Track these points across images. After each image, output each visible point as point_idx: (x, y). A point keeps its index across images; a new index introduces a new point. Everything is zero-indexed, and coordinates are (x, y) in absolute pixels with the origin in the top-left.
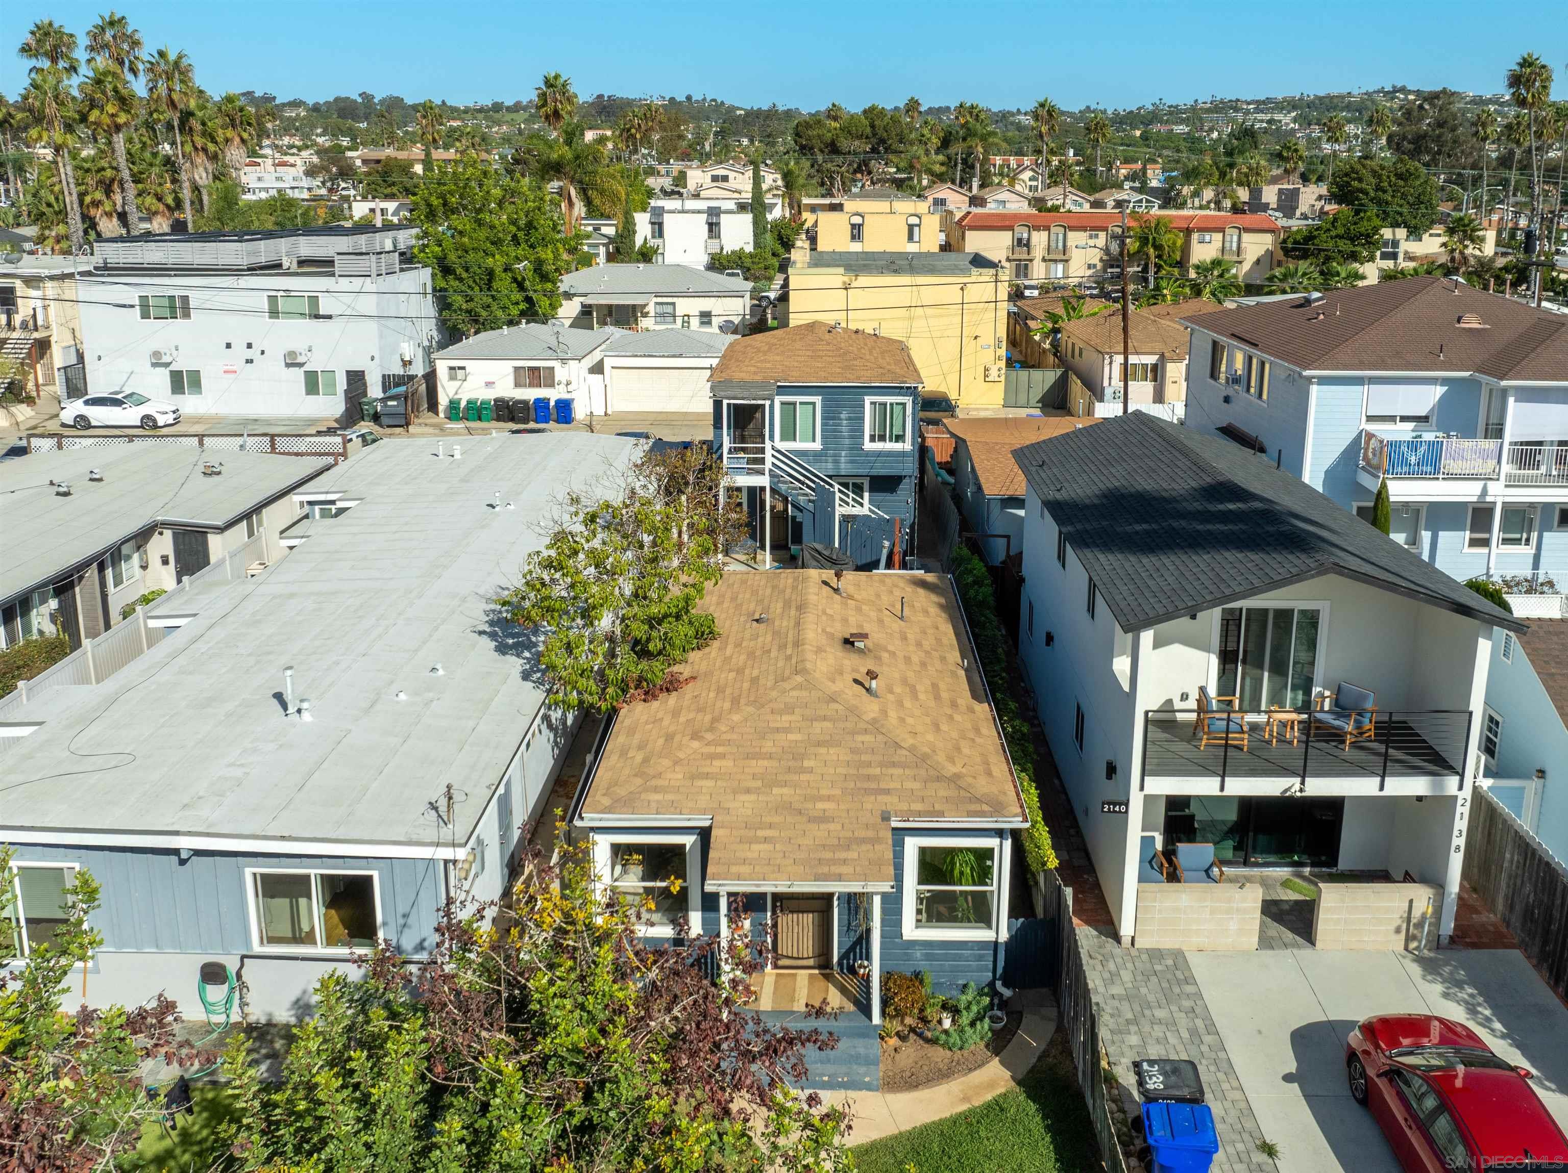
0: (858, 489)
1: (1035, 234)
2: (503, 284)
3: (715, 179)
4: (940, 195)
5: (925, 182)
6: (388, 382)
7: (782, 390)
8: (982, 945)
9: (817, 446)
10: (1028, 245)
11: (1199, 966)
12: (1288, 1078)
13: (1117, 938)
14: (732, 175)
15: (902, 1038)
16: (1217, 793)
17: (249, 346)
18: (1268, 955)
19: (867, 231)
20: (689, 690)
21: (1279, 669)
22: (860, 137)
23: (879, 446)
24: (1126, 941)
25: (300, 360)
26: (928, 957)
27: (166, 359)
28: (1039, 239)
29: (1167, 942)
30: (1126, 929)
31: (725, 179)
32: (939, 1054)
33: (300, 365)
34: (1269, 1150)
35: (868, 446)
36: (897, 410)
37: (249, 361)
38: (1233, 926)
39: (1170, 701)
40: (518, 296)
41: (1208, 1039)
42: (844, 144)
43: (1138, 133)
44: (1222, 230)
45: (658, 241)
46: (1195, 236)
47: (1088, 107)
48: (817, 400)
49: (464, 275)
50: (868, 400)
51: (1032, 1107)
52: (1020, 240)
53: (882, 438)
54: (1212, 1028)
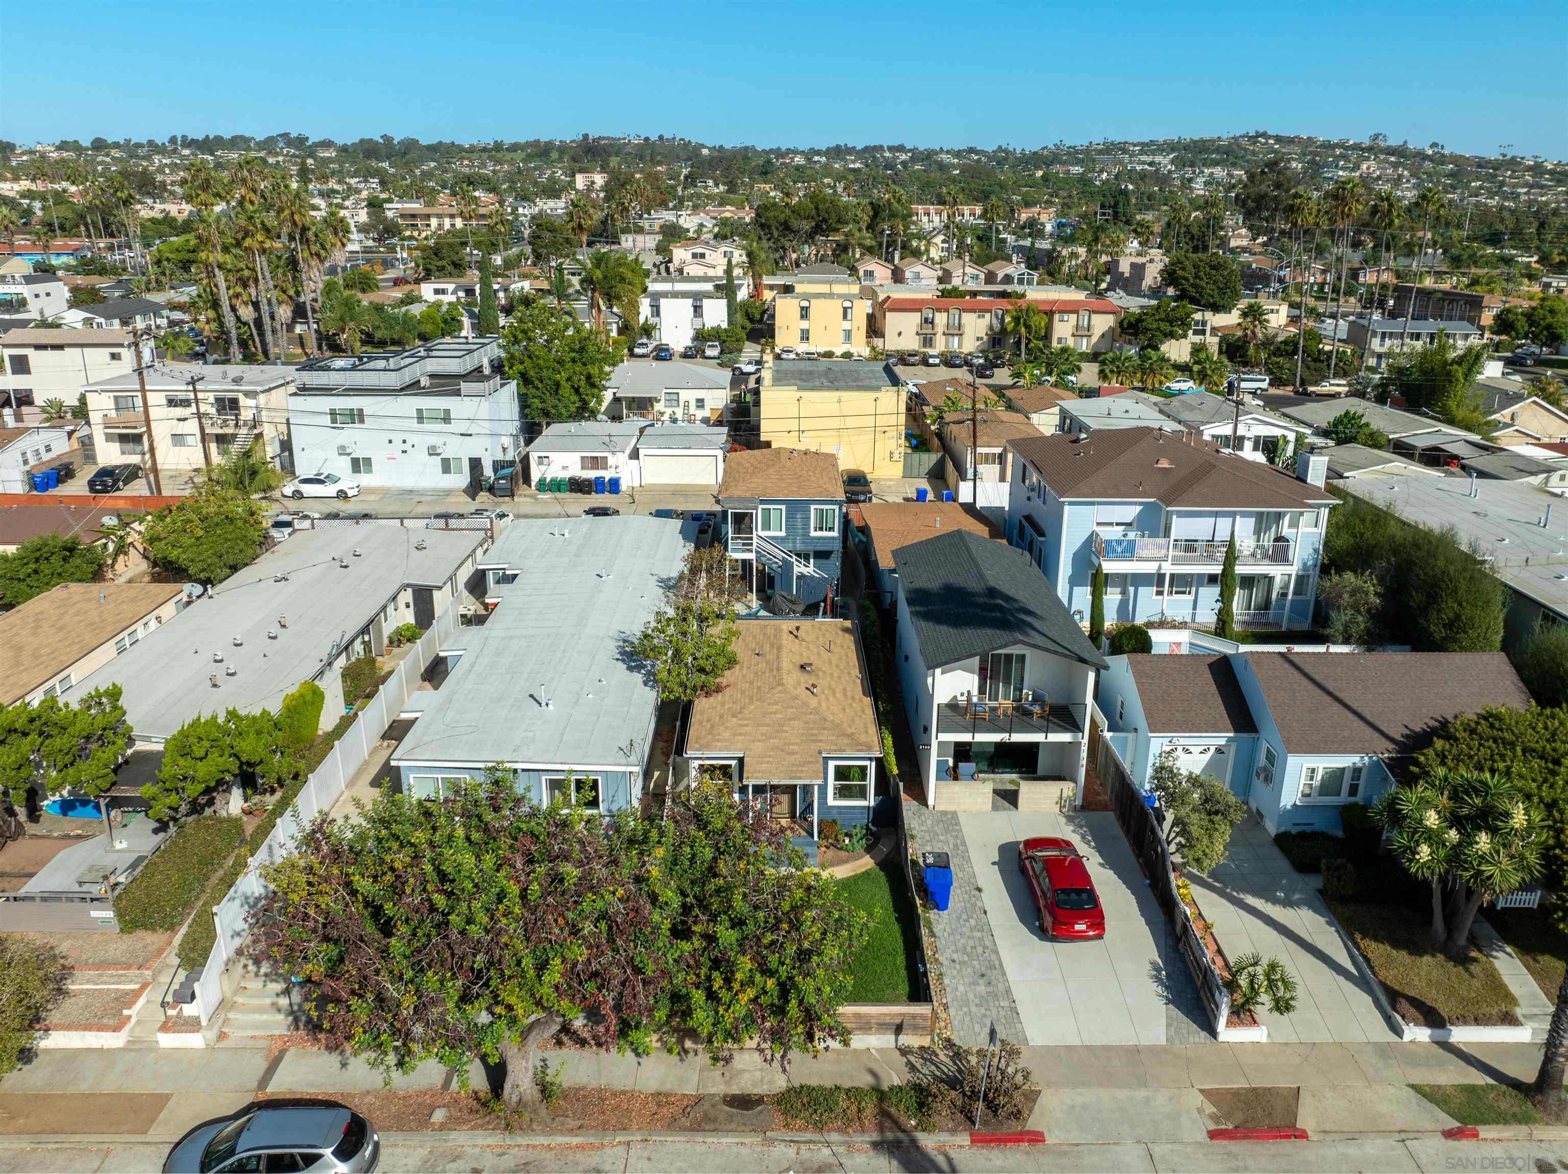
0: (807, 558)
1: (937, 315)
2: (566, 390)
3: (695, 256)
4: (869, 268)
5: (858, 256)
6: (498, 466)
7: (763, 502)
8: (863, 807)
9: (783, 534)
10: (932, 323)
11: (962, 819)
12: (994, 863)
13: (927, 806)
14: (708, 253)
15: (827, 847)
16: (970, 740)
17: (404, 442)
18: (996, 814)
19: (812, 312)
20: (726, 691)
21: (1007, 682)
22: (807, 218)
23: (819, 534)
24: (931, 807)
25: (438, 451)
26: (839, 813)
27: (348, 451)
28: (941, 319)
29: (951, 808)
30: (931, 802)
31: (703, 256)
32: (843, 854)
33: (439, 454)
34: (979, 890)
35: (813, 534)
36: (830, 512)
37: (404, 452)
38: (980, 800)
39: (955, 697)
40: (575, 398)
41: (961, 848)
42: (795, 223)
43: (1040, 174)
44: (1073, 312)
45: (656, 320)
46: (1055, 317)
47: (1000, 147)
48: (783, 507)
49: (540, 385)
50: (813, 507)
51: (882, 874)
52: (926, 320)
53: (821, 529)
54: (964, 843)
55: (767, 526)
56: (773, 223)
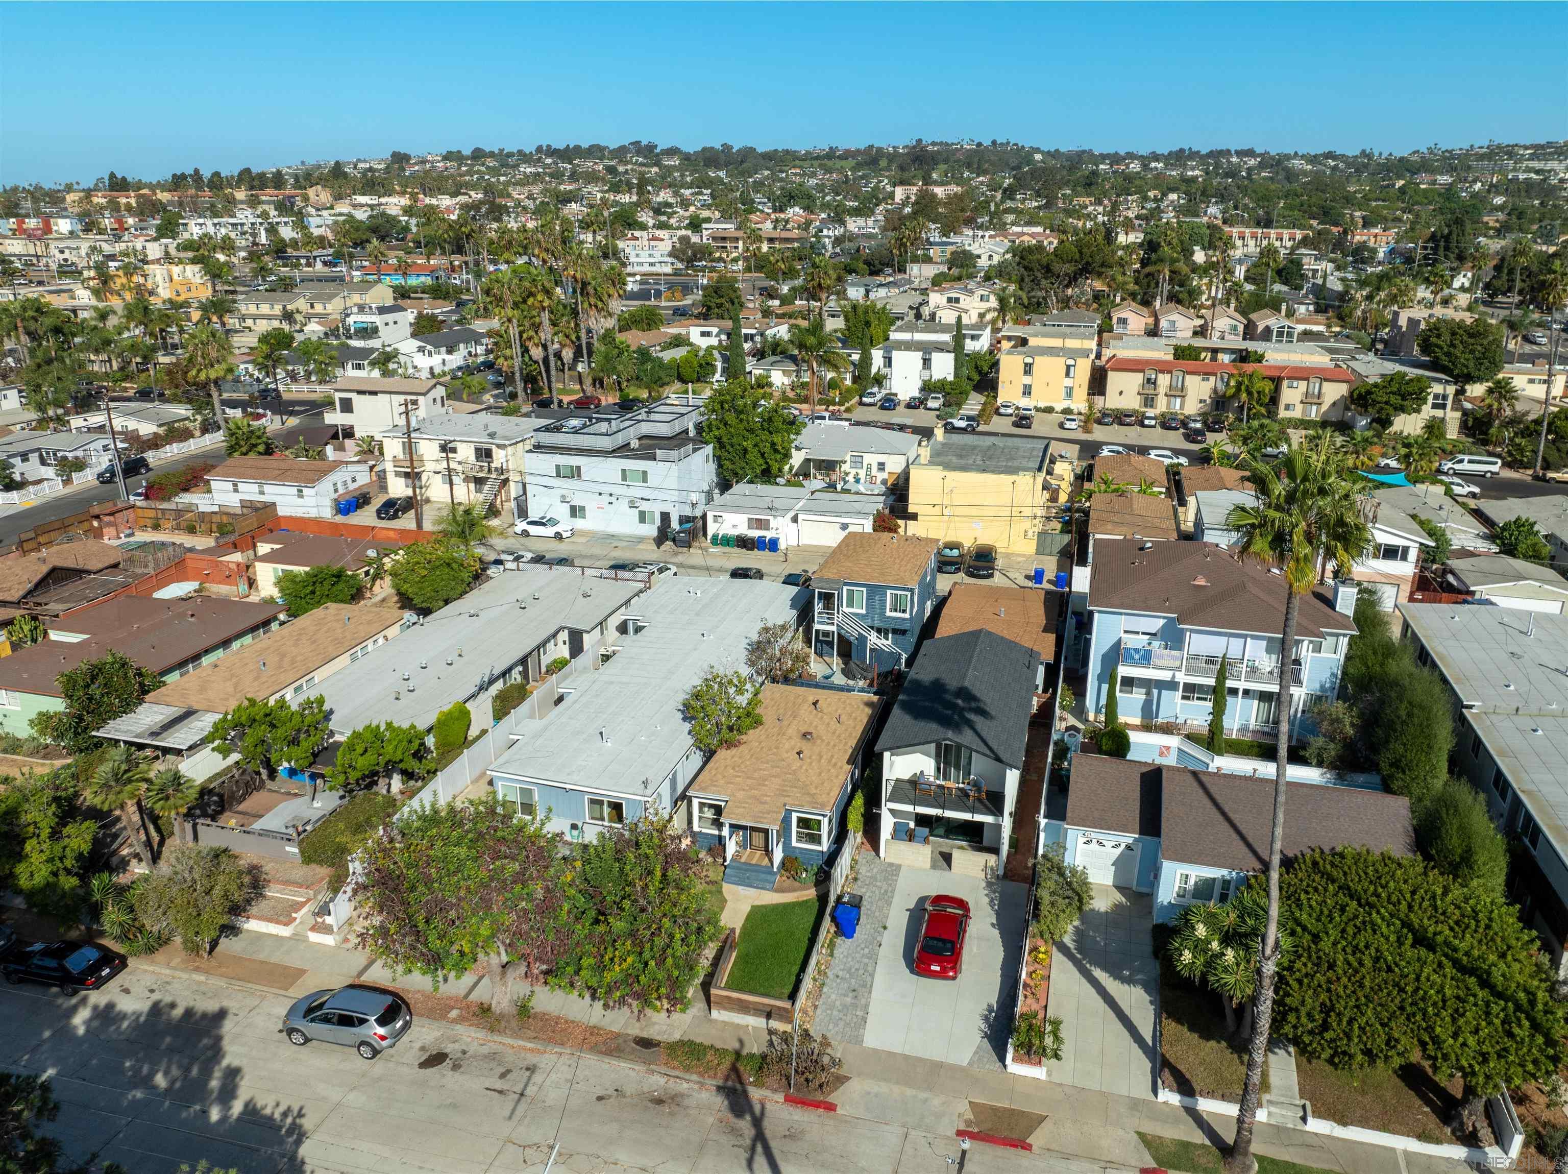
0: (886, 633)
1: (1160, 376)
2: (753, 455)
3: (950, 300)
4: (1123, 315)
5: (1118, 299)
6: (682, 520)
7: (846, 584)
9: (864, 611)
10: (1155, 383)
12: (908, 910)
14: (962, 297)
16: (911, 811)
19: (1035, 368)
20: (741, 748)
23: (894, 614)
24: (882, 859)
25: (637, 505)
27: (568, 499)
29: (896, 861)
31: (957, 300)
33: (637, 508)
34: (884, 928)
35: (888, 614)
36: (903, 597)
37: (611, 503)
39: (913, 775)
40: (761, 461)
42: (1056, 267)
43: (1400, 183)
44: (1307, 379)
45: (887, 370)
46: (1285, 383)
47: (1364, 151)
48: (865, 590)
50: (889, 592)
52: (1149, 381)
53: (895, 611)
55: (850, 604)
56: (1036, 266)
